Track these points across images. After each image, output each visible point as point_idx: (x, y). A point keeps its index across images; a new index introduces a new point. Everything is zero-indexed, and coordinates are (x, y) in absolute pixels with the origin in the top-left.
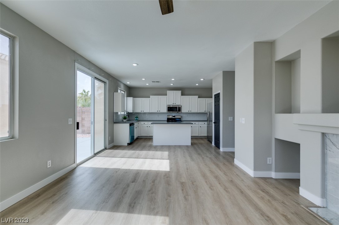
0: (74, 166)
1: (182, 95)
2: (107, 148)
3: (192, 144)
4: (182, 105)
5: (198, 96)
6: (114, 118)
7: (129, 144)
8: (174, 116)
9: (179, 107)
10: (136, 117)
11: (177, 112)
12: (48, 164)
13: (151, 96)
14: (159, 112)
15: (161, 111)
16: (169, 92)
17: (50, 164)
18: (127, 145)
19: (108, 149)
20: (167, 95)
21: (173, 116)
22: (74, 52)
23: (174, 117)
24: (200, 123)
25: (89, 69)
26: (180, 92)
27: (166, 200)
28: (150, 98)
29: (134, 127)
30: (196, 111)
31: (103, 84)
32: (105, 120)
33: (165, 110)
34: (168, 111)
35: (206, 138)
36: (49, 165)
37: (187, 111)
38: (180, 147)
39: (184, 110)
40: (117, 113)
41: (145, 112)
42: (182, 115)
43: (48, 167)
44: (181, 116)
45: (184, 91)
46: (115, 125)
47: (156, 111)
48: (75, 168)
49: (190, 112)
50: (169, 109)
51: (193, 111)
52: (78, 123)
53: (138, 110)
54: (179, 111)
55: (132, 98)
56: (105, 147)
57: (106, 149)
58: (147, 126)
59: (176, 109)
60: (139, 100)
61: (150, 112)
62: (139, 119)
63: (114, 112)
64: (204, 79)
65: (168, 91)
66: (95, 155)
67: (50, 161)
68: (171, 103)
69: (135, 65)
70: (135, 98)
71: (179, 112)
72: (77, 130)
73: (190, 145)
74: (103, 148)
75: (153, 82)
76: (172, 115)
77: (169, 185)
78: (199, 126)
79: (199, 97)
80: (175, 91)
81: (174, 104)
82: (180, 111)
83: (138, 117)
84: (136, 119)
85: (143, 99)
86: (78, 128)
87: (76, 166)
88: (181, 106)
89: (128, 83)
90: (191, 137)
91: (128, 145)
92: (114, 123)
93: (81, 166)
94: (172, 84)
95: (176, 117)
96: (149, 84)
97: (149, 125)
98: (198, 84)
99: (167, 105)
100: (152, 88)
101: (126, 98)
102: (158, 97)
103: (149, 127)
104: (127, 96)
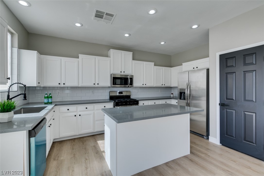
4: (133, 75)
5: (154, 63)
8: (122, 93)
10: (48, 97)
11: (127, 86)
13: (80, 55)
14: (97, 85)
15: (101, 85)
16: (113, 52)
20: (109, 57)
21: (120, 93)
23: (120, 95)
26: (130, 54)
28: (78, 58)
30: (152, 84)
33: (108, 83)
34: (113, 84)
37: (141, 85)
39: (135, 84)
41: (67, 84)
44: (131, 92)
47: (91, 85)
49: (144, 86)
50: (115, 80)
51: (148, 85)
55: (37, 51)
58: (75, 114)
61: (80, 86)
62: (55, 101)
65: (111, 50)
68: (119, 72)
70: (43, 56)
71: (130, 86)
76: (118, 90)
79: (155, 65)
80: (123, 52)
81: (123, 73)
82: (132, 84)
83: (51, 97)
84: (46, 101)
85: (64, 59)
94: (127, 35)
95: (124, 94)
96: (82, 25)
97: (80, 111)
98: (165, 43)
99: (111, 74)
100: (81, 41)
101: (16, 50)
102: (95, 58)
103: (80, 115)
104: (21, 47)
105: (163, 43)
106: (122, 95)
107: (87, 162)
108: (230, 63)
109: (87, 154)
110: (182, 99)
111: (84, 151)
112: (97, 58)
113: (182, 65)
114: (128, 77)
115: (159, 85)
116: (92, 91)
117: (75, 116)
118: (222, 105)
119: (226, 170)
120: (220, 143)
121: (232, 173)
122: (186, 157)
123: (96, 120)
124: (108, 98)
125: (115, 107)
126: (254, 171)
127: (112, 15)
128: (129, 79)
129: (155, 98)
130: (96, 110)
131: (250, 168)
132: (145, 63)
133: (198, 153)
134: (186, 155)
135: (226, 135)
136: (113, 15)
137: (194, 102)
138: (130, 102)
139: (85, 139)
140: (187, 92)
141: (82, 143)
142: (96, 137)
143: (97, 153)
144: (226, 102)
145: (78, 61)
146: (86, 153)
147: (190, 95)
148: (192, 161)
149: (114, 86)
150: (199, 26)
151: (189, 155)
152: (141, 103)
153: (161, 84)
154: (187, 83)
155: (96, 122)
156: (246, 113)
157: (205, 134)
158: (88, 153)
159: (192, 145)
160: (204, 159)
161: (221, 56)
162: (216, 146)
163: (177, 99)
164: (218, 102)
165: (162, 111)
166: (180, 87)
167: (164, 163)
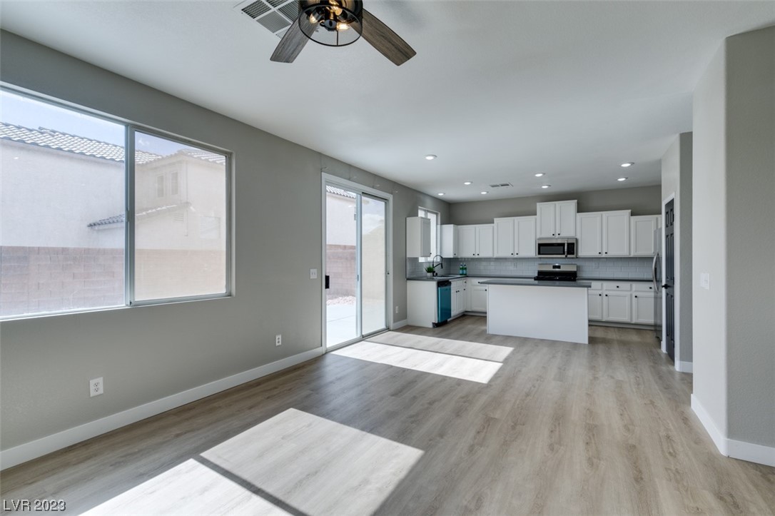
0: (320, 350)
1: (578, 212)
2: (391, 328)
3: (592, 340)
4: (578, 237)
5: (630, 211)
6: (408, 268)
7: (436, 325)
8: (559, 267)
9: (568, 244)
10: (462, 269)
11: (564, 256)
12: (277, 341)
13: (495, 219)
14: (516, 256)
15: (522, 255)
16: (540, 206)
17: (280, 340)
18: (431, 326)
19: (393, 330)
20: (536, 214)
21: (555, 267)
22: (320, 156)
23: (554, 270)
24: (635, 285)
25: (349, 179)
27: (430, 440)
28: (493, 223)
29: (450, 289)
30: (624, 253)
31: (382, 204)
32: (387, 273)
33: (531, 251)
34: (539, 254)
35: (653, 328)
36: (279, 342)
37: (595, 254)
38: (553, 343)
39: (583, 251)
40: (417, 259)
41: (482, 255)
42: (579, 263)
43: (277, 344)
44: (578, 267)
45: (585, 201)
46: (410, 283)
48: (323, 355)
49: (604, 255)
50: (541, 248)
51: (612, 253)
52: (327, 278)
53: (467, 253)
54: (568, 254)
55: (452, 225)
56: (386, 326)
57: (388, 329)
59: (562, 247)
60: (469, 230)
61: (495, 256)
62: (468, 272)
63: (408, 256)
64: (632, 163)
65: (538, 204)
66: (364, 338)
67: (280, 337)
68: (549, 234)
69: (430, 158)
70: (460, 227)
71: (569, 256)
72: (327, 289)
73: (586, 341)
74: (383, 326)
75: (493, 186)
76: (551, 263)
77: (458, 415)
78: (631, 295)
79: (632, 214)
80: (558, 203)
81: (557, 236)
82: (573, 254)
83: (466, 269)
84: (461, 272)
85: (478, 227)
86: (327, 286)
87: (324, 352)
88: (577, 240)
89: (441, 194)
90: (589, 321)
91: (434, 327)
92: (408, 279)
93: (333, 353)
94: (545, 187)
95: (563, 269)
98: (626, 178)
99: (536, 239)
101: (439, 226)
102: (514, 220)
104: (443, 223)
105: (622, 180)
106: (559, 270)
112: (517, 219)
114: (564, 242)
124: (535, 273)
128: (566, 245)
132: (605, 213)
145: (493, 227)
149: (541, 256)
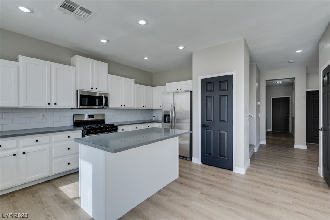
1: (108, 73)
4: (109, 92)
5: (135, 80)
8: (92, 117)
11: (100, 107)
14: (53, 106)
15: (60, 105)
21: (89, 117)
23: (89, 119)
26: (105, 66)
33: (72, 102)
34: (81, 105)
37: (118, 106)
47: (44, 105)
49: (123, 107)
50: (83, 99)
51: (128, 106)
54: (105, 105)
58: (14, 152)
68: (87, 87)
71: (105, 107)
76: (86, 113)
79: (135, 83)
80: (95, 62)
81: (94, 90)
82: (107, 106)
88: (109, 95)
94: (104, 41)
95: (96, 118)
96: (32, 12)
97: (23, 147)
98: (149, 58)
99: (77, 91)
100: (23, 35)
102: (51, 65)
103: (24, 153)
105: (146, 58)
106: (93, 119)
107: (51, 218)
108: (210, 87)
109: (46, 209)
110: (166, 122)
111: (40, 205)
112: (54, 65)
113: (165, 85)
114: (103, 95)
115: (141, 107)
116: (43, 115)
117: (15, 155)
118: (203, 126)
119: (209, 184)
120: (201, 162)
121: (214, 185)
122: (175, 181)
123: (53, 157)
124: (71, 123)
125: (86, 135)
126: (228, 180)
127: (89, 12)
128: (104, 98)
129: (134, 123)
130: (54, 142)
131: (224, 178)
132: (124, 79)
133: (186, 175)
134: (176, 179)
135: (206, 154)
136: (91, 12)
137: (178, 124)
138: (106, 128)
139: (34, 189)
140: (172, 115)
141: (31, 196)
142: (54, 182)
143: (64, 204)
144: (207, 123)
145: (18, 67)
146: (44, 208)
147: (175, 117)
148: (182, 184)
149: (81, 107)
150: (185, 47)
151: (178, 178)
152: (120, 129)
153: (143, 106)
154: (172, 105)
155: (54, 161)
156: (221, 132)
157: (188, 156)
158: (47, 206)
159: (180, 169)
160: (191, 179)
161: (203, 80)
162: (198, 166)
163: (161, 122)
164: (200, 123)
165: (144, 137)
166: (164, 109)
167: (156, 193)
